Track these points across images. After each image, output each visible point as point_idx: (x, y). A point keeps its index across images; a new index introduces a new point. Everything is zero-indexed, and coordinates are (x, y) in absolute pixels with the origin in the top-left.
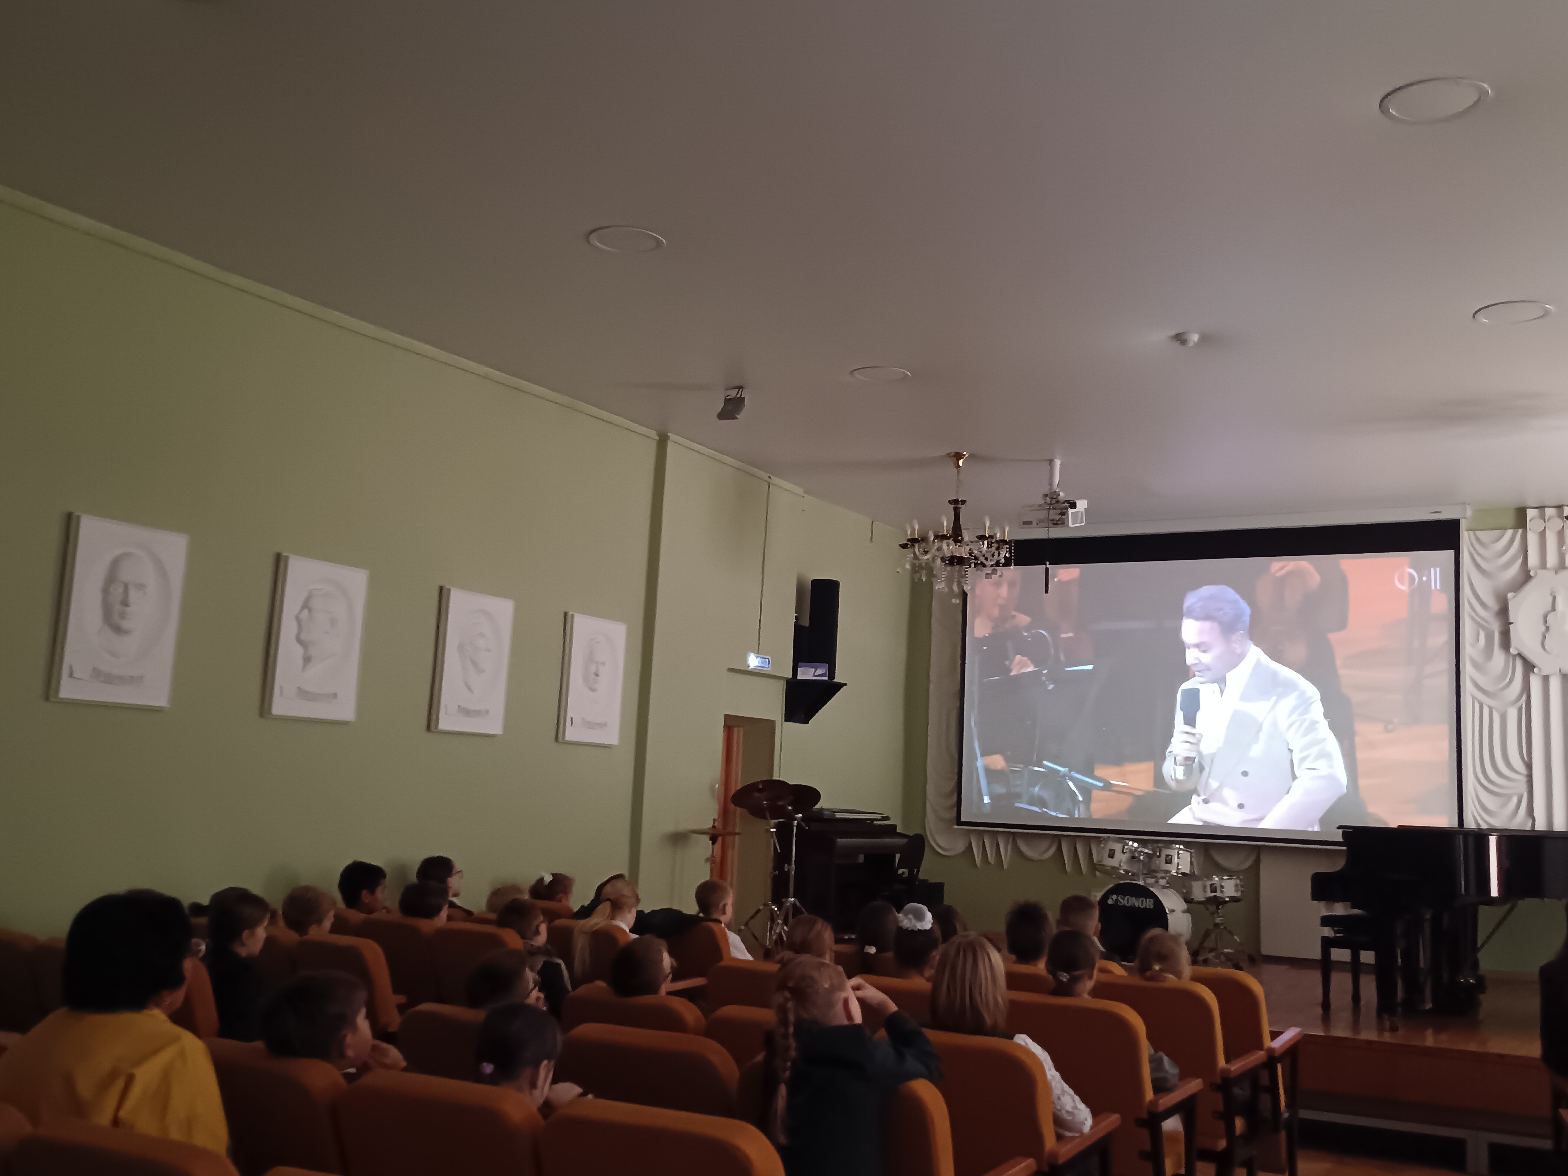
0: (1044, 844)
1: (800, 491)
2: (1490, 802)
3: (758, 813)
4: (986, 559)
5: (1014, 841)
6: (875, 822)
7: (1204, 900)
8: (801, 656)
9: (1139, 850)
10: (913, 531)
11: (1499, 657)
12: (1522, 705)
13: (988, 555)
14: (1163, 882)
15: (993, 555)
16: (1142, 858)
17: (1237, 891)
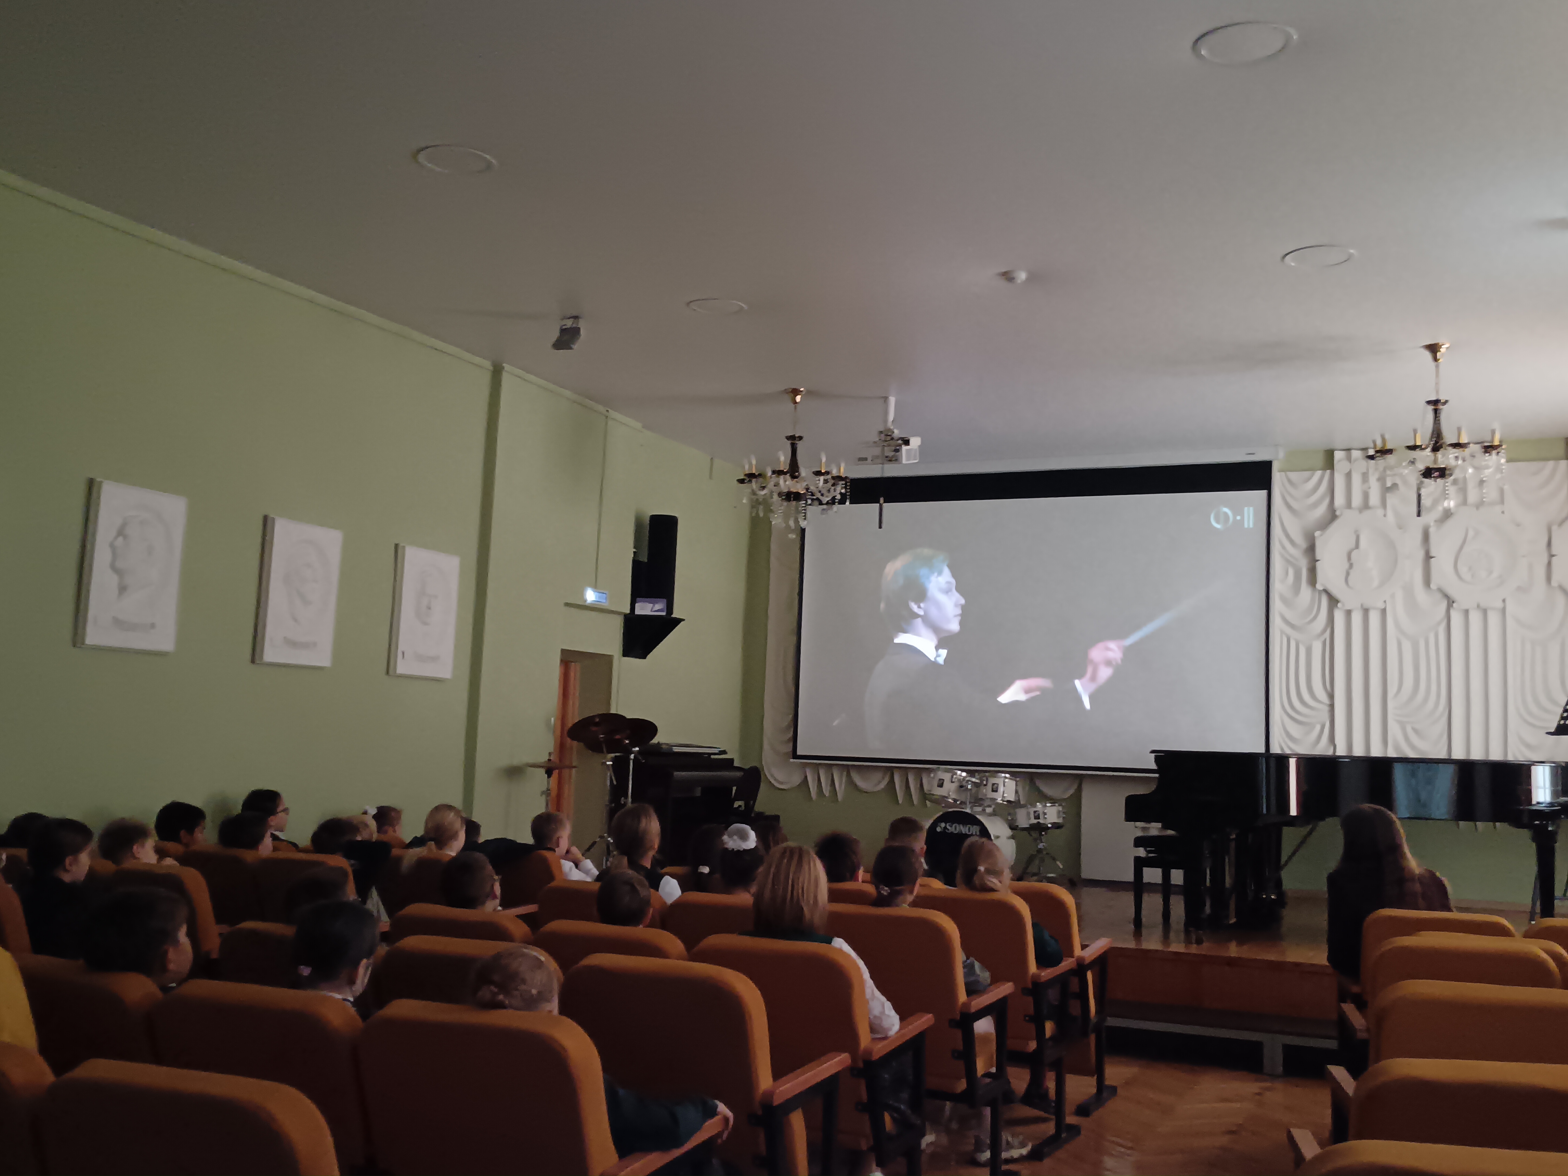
0: (878, 775)
1: (639, 425)
2: (1295, 730)
3: (595, 747)
4: (822, 495)
5: (849, 775)
6: (712, 757)
7: (1028, 826)
8: (639, 591)
9: (968, 779)
10: (751, 464)
11: (1306, 592)
12: (1325, 639)
13: (824, 491)
14: (989, 810)
15: (829, 491)
16: (969, 787)
17: (1059, 817)
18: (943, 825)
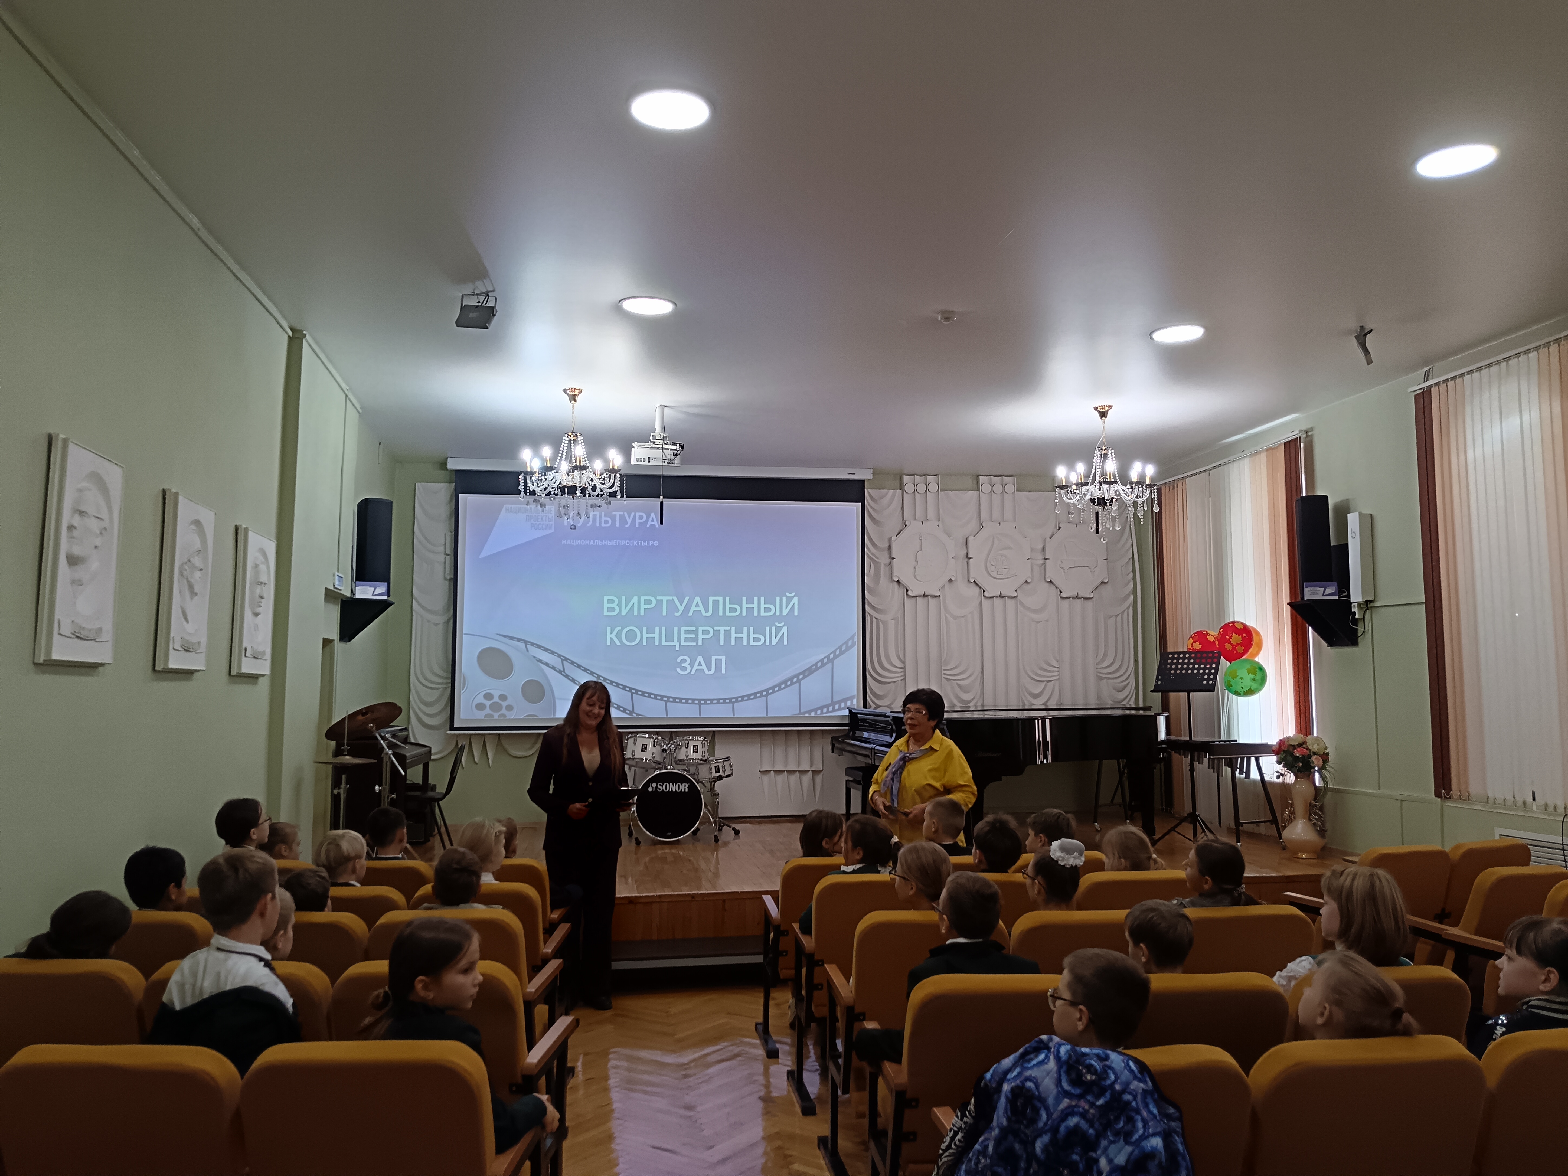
0: (529, 742)
1: (358, 406)
5: (499, 743)
7: (708, 779)
9: (667, 742)
11: (884, 582)
12: (899, 618)
16: (672, 750)
18: (654, 785)
